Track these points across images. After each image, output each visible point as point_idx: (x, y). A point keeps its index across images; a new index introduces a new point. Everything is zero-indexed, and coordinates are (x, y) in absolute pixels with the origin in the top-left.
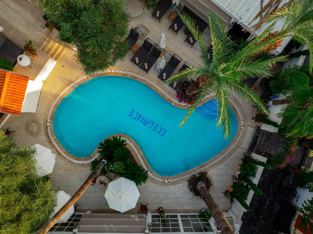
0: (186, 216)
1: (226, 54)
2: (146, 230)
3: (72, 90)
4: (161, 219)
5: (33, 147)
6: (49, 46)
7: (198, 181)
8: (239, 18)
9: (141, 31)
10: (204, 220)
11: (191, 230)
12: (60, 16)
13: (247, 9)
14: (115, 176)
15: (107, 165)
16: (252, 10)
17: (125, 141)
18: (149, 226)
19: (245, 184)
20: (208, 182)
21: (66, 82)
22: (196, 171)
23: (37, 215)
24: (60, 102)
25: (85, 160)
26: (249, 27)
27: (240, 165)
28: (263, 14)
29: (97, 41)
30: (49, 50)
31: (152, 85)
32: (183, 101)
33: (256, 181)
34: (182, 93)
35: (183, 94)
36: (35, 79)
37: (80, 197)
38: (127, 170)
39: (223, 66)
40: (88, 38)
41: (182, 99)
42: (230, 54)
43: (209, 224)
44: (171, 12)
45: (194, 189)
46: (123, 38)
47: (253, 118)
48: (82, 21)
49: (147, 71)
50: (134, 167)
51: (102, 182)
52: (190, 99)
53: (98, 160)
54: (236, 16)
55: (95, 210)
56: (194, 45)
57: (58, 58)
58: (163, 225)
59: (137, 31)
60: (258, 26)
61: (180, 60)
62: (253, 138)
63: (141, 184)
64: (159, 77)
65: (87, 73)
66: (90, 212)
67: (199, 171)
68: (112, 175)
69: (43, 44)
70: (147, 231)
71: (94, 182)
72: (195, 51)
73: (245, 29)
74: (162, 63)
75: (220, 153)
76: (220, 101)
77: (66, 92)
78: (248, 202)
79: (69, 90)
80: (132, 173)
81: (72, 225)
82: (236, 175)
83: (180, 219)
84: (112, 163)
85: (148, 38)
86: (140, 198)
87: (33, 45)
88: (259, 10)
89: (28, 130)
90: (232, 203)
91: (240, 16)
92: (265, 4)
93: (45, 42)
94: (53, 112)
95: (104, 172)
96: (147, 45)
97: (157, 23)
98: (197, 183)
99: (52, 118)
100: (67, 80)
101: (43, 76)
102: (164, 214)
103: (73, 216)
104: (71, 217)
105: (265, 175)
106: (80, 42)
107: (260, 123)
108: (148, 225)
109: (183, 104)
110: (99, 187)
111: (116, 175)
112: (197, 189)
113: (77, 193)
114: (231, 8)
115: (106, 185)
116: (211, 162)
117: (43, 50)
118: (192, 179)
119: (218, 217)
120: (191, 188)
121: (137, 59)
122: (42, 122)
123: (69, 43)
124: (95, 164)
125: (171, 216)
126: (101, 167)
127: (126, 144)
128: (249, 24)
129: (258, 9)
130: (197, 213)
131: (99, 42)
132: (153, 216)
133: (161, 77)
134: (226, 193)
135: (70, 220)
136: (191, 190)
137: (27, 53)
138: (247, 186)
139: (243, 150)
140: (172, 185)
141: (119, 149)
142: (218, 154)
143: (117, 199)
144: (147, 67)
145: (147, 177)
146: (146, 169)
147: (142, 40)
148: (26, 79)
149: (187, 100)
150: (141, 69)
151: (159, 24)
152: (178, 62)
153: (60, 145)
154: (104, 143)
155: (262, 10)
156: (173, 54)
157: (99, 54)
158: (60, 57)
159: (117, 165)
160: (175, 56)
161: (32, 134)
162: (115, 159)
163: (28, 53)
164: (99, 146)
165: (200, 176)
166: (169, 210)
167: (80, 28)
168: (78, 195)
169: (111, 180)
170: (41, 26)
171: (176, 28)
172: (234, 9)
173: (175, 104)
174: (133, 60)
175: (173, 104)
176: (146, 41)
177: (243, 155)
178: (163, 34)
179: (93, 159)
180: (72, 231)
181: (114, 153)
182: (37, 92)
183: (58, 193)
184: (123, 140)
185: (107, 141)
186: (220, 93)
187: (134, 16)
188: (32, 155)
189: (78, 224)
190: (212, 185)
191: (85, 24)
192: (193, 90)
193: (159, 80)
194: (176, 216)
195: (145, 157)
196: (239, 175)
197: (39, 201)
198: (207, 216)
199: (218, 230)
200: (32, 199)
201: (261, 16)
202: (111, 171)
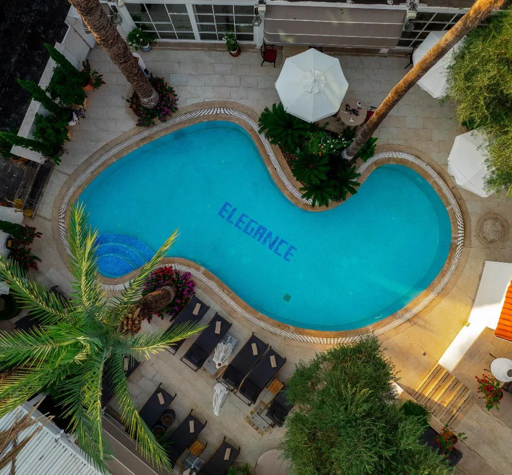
0: (182, 36)
1: (75, 379)
2: (263, 11)
3: (409, 305)
4: (235, 33)
5: (492, 192)
6: (453, 395)
7: (155, 108)
8: (60, 441)
9: (264, 421)
10: (144, 27)
11: (171, 7)
12: (421, 462)
13: (44, 460)
14: (327, 123)
15: (343, 149)
16: (34, 458)
17: (303, 197)
18: (258, 19)
19: (57, 101)
20: (134, 106)
21: (421, 322)
22: (160, 129)
23: (488, 50)
24: (436, 281)
25: (389, 159)
26: (40, 424)
27: (69, 140)
28: (10, 449)
29: (346, 409)
30: (451, 388)
31: (245, 308)
32: (181, 274)
33: (35, 107)
34: (183, 290)
35: (180, 289)
36: (485, 331)
37: (394, 88)
38: (300, 137)
39: (79, 357)
40: (364, 417)
41: (184, 278)
42: (68, 377)
43: (135, 18)
44: (201, 456)
45: (164, 92)
46: (298, 410)
47: (39, 235)
48: (376, 453)
49: (254, 339)
50: (286, 142)
51: (354, 113)
52: (167, 278)
53: (362, 158)
54: (66, 446)
55: (372, 56)
56: (154, 388)
57: (436, 372)
58: (230, 20)
59: (270, 421)
60: (22, 424)
61: (184, 360)
62: (41, 194)
63: (274, 105)
64: (230, 325)
65: (375, 340)
66: (381, 52)
67: (155, 129)
68: (332, 127)
69: (465, 401)
70: (262, 8)
71: (370, 114)
72: (154, 376)
73: (49, 418)
74: (222, 355)
75: (109, 165)
76: (88, 283)
77: (422, 302)
78: (52, 64)
79: (415, 305)
80: (290, 131)
81: (418, 26)
82: (77, 119)
83: (196, 31)
84: (331, 152)
85: (249, 405)
86: (276, 77)
87: (485, 400)
88: (19, 457)
89: (503, 226)
90: (87, 60)
91: (58, 445)
92: (8, 468)
93: (459, 405)
94: (450, 260)
95: (349, 133)
96: (251, 392)
97: (229, 435)
98: (158, 105)
99: (453, 248)
100: (418, 325)
101: (467, 336)
102: (228, 42)
103: (416, 45)
104: (421, 42)
105: (17, 117)
106: (384, 406)
107: (24, 226)
108: (259, 22)
109: (183, 269)
110: (360, 103)
111: (324, 127)
112: (159, 93)
113: (400, 95)
114: (75, 463)
115: (347, 106)
116: (129, 147)
117: (466, 389)
118: (167, 114)
119: (109, 38)
120: (170, 94)
121: (274, 364)
122: (475, 241)
123: (410, 402)
124: (367, 150)
125: (213, 37)
126: (353, 145)
127: (301, 189)
128: (39, 429)
129: (21, 459)
130: (159, 43)
131: (343, 407)
132: (251, 38)
133: (226, 326)
134: (99, 82)
135: (424, 36)
136: (171, 90)
137: (498, 384)
138: (54, 96)
139: (61, 170)
140: (211, 102)
141: (316, 181)
142: (113, 163)
143: (323, 78)
144: (254, 346)
145: (260, 120)
146: (262, 137)
147: (261, 402)
148: (501, 332)
149: (174, 276)
150: (266, 342)
151: (226, 433)
152: (189, 356)
153: (438, 192)
154: (346, 193)
155: (12, 456)
156: (200, 371)
157: (344, 380)
158: (431, 372)
159: (320, 147)
160: (195, 367)
161: (496, 218)
162: (326, 161)
163: (496, 383)
164: (357, 188)
165: (153, 118)
166: (217, 51)
167: (382, 436)
168: (396, 92)
169: (335, 115)
170: (466, 438)
171: (192, 424)
172: (70, 461)
173: (198, 270)
174: (281, 361)
175: (202, 268)
176: (254, 399)
177: (60, 161)
178: (216, 413)
179: (370, 161)
180: (418, 14)
181: (328, 174)
182: (482, 304)
183: (444, 95)
184: (307, 199)
185: (340, 197)
186: (89, 299)
187: (275, 451)
188: (494, 176)
189: (406, 28)
190: (128, 101)
191: (368, 446)
192: (156, 300)
193: (230, 320)
194: (203, 37)
195: (265, 161)
196: (71, 119)
197: (482, 80)
198: (137, 35)
199: (114, 7)
200: (498, 84)
201: (15, 446)
202: (334, 135)
